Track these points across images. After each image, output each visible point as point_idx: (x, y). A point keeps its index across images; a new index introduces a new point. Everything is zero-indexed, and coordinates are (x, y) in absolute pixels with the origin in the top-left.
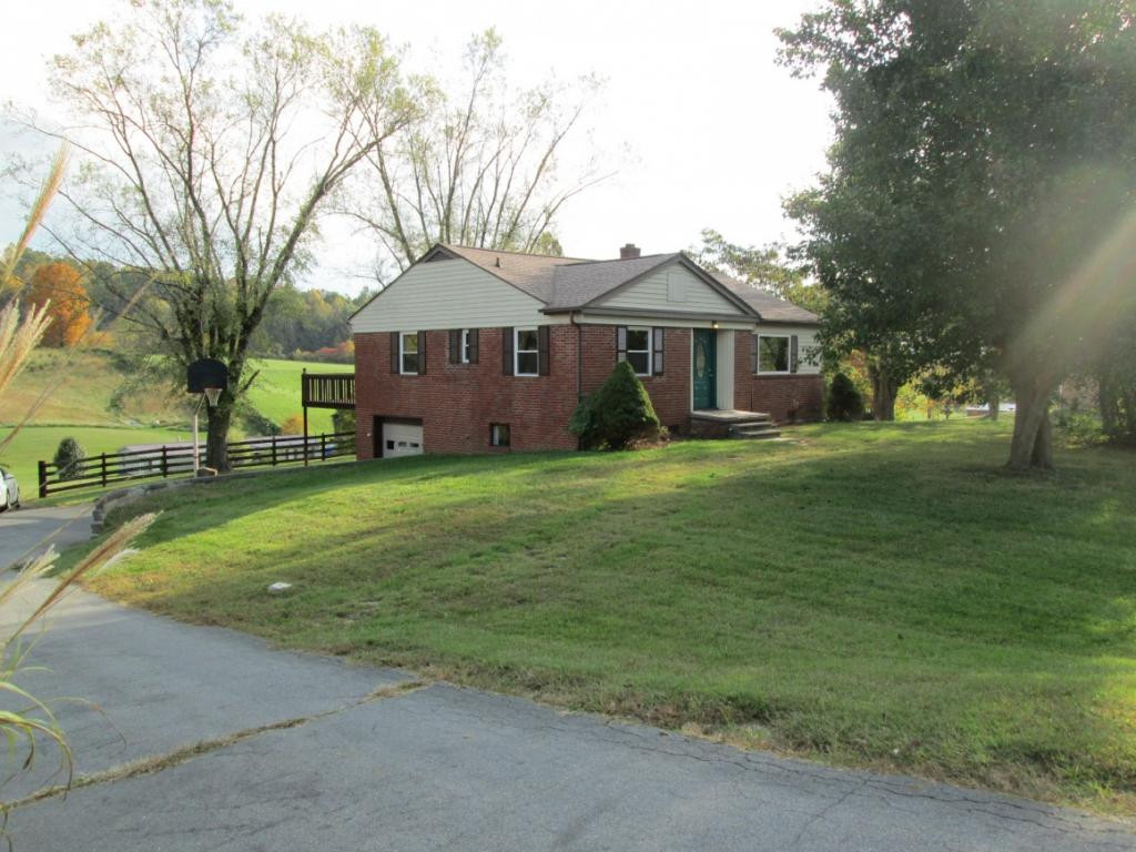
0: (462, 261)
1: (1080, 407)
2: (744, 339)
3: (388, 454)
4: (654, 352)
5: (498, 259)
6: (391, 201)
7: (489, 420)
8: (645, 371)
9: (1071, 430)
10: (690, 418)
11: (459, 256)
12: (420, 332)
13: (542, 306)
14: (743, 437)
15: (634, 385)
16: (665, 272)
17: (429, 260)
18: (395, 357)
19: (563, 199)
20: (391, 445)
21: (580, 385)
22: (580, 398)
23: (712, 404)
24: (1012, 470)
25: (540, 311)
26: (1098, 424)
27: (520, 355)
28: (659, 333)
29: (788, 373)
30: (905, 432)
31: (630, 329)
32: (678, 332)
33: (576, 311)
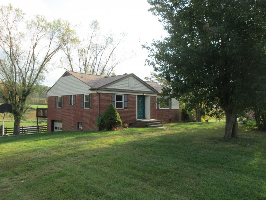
0: (72, 76)
1: (249, 118)
2: (153, 99)
3: (55, 130)
4: (124, 102)
5: (82, 75)
6: (71, 64)
7: (78, 121)
8: (122, 107)
9: (247, 125)
10: (136, 121)
11: (72, 75)
12: (62, 96)
13: (90, 88)
14: (151, 127)
15: (114, 111)
16: (128, 79)
17: (64, 76)
18: (56, 103)
19: (116, 64)
20: (56, 128)
21: (99, 111)
22: (99, 115)
23: (144, 117)
24: (225, 139)
25: (89, 89)
26: (255, 123)
27: (85, 102)
28: (126, 96)
29: (169, 108)
30: (199, 125)
31: (116, 95)
32: (132, 96)
33: (98, 89)
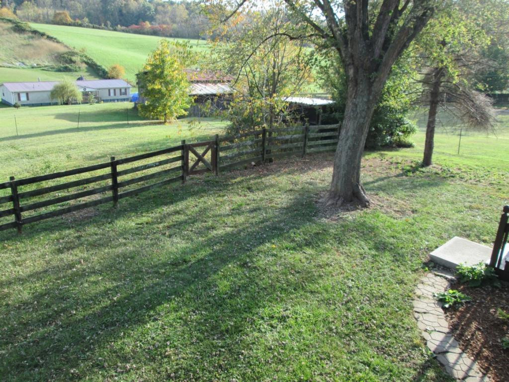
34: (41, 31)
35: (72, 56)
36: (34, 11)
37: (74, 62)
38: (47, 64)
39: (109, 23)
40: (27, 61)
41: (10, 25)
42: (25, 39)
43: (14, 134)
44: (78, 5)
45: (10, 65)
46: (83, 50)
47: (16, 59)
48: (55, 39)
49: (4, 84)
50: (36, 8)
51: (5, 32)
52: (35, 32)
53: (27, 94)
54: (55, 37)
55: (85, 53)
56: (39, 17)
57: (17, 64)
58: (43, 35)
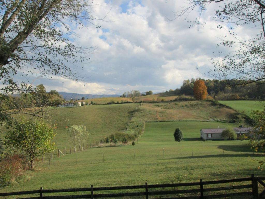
34: (224, 104)
35: (237, 115)
36: (223, 95)
37: (238, 118)
38: (225, 119)
39: (260, 97)
40: (216, 118)
41: (210, 103)
42: (216, 108)
43: (191, 155)
44: (244, 90)
45: (208, 121)
46: (244, 112)
47: (211, 117)
48: (230, 107)
49: (202, 130)
50: (224, 94)
51: (208, 106)
52: (221, 105)
53: (212, 134)
54: (230, 106)
55: (244, 113)
56: (225, 97)
57: (211, 120)
58: (224, 106)
